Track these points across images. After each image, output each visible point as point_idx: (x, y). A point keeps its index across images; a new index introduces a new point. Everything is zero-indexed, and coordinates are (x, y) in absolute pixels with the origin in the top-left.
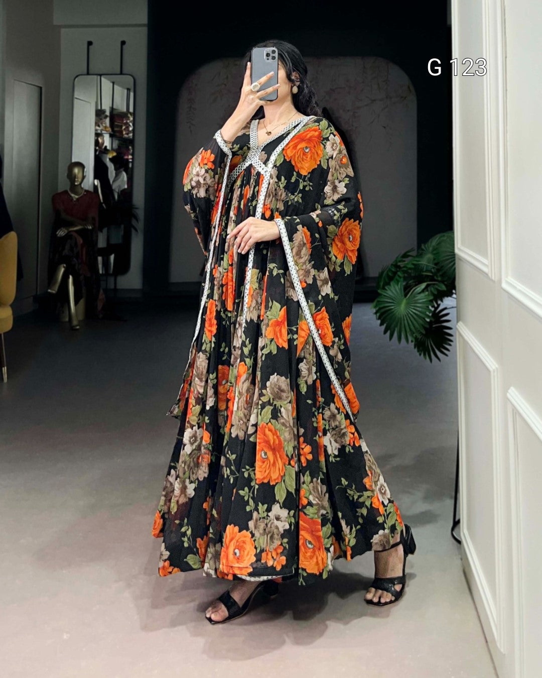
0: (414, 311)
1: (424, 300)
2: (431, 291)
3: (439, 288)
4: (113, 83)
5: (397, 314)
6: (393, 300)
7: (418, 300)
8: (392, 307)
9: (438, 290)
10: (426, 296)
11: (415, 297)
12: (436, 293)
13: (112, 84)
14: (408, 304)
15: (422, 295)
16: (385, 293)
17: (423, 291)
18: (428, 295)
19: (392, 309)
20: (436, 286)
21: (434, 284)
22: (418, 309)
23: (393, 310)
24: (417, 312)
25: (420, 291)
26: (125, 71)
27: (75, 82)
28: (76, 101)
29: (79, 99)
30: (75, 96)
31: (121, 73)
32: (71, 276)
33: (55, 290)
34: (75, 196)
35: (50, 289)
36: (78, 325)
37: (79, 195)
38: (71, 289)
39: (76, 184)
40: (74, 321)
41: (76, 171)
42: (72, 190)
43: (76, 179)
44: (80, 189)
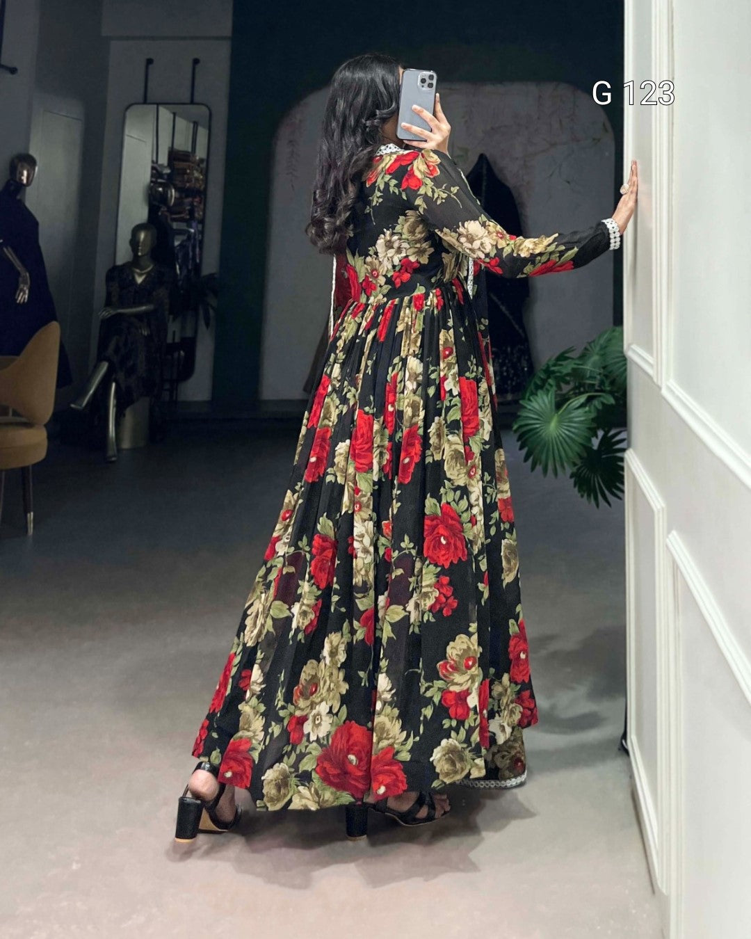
0: (567, 432)
1: (582, 419)
2: (595, 406)
3: (605, 401)
4: (175, 114)
5: (543, 435)
6: (539, 415)
7: (573, 417)
8: (538, 426)
9: (603, 404)
10: (586, 412)
11: (570, 413)
12: (600, 407)
13: (172, 116)
14: (560, 422)
15: (580, 411)
16: (530, 405)
17: (582, 406)
18: (590, 411)
19: (537, 428)
20: (602, 399)
21: (600, 396)
22: (573, 430)
23: (538, 430)
24: (571, 435)
25: (577, 405)
26: (197, 99)
27: (128, 113)
28: (127, 139)
29: (131, 137)
30: (127, 131)
31: (192, 102)
32: (114, 385)
33: (81, 406)
34: (138, 271)
35: (74, 403)
36: (114, 456)
37: (145, 269)
38: (112, 402)
39: (140, 254)
40: (112, 450)
41: (142, 236)
42: (136, 262)
43: (140, 248)
44: (145, 261)
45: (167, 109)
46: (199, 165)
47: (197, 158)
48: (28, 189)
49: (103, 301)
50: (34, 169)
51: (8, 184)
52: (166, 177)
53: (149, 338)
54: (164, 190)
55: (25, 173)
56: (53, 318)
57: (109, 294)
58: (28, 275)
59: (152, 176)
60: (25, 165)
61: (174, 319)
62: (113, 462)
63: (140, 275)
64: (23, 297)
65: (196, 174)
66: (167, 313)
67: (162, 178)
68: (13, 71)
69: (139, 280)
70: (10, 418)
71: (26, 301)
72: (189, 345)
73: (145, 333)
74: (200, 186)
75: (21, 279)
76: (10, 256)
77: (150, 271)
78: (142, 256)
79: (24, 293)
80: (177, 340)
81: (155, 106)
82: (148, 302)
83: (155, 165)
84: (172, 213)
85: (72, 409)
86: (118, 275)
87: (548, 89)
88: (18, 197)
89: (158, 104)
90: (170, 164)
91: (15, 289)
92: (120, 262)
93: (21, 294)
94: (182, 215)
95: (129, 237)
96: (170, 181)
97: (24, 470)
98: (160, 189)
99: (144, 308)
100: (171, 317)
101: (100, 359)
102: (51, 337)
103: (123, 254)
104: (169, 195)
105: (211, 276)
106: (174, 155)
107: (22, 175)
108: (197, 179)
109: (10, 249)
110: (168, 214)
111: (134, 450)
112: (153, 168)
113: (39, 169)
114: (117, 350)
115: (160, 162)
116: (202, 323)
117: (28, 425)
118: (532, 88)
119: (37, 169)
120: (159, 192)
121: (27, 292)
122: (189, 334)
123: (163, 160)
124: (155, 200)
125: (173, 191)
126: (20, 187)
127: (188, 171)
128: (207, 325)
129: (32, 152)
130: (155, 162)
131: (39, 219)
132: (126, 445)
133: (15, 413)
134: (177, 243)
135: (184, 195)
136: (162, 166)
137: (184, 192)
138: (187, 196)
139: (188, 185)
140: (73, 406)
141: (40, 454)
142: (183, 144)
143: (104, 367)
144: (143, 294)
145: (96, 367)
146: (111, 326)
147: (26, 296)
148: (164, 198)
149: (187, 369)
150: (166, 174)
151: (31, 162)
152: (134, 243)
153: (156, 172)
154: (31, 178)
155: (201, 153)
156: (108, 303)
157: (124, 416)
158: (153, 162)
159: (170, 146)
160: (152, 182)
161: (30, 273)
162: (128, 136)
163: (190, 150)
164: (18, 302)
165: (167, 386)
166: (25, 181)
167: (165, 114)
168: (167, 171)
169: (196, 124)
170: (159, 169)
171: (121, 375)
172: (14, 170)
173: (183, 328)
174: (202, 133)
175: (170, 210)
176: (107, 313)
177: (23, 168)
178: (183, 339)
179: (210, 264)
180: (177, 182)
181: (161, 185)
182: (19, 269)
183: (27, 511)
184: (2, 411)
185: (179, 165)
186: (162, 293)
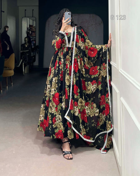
4: (30, 19)
27: (23, 19)
30: (22, 22)
31: (33, 17)
33: (19, 66)
38: (23, 66)
40: (24, 73)
41: (26, 39)
42: (25, 43)
44: (27, 43)
46: (34, 27)
51: (4, 31)
53: (28, 56)
55: (7, 29)
58: (9, 45)
62: (24, 75)
64: (8, 49)
65: (34, 29)
66: (31, 51)
68: (4, 12)
69: (26, 46)
70: (8, 69)
72: (35, 56)
73: (28, 55)
74: (35, 31)
75: (7, 46)
76: (6, 43)
77: (28, 45)
82: (28, 50)
86: (23, 45)
87: (91, 15)
89: (27, 17)
90: (29, 27)
91: (7, 48)
92: (23, 43)
94: (32, 36)
97: (11, 77)
101: (21, 59)
102: (13, 56)
103: (23, 42)
105: (37, 46)
109: (5, 41)
111: (27, 73)
114: (23, 57)
117: (11, 70)
118: (89, 15)
122: (34, 55)
123: (28, 26)
124: (28, 33)
128: (37, 53)
129: (8, 26)
132: (26, 72)
137: (32, 32)
140: (17, 66)
141: (13, 74)
142: (31, 24)
143: (22, 60)
144: (27, 49)
145: (20, 60)
146: (22, 54)
148: (29, 33)
149: (34, 60)
151: (8, 27)
152: (25, 40)
153: (28, 29)
155: (34, 25)
156: (22, 50)
157: (25, 68)
159: (29, 24)
165: (32, 63)
167: (28, 19)
169: (33, 20)
171: (24, 62)
172: (5, 28)
173: (33, 54)
174: (34, 22)
176: (21, 52)
178: (34, 56)
179: (37, 44)
180: (31, 30)
183: (11, 83)
184: (6, 67)
185: (31, 27)
186: (30, 48)
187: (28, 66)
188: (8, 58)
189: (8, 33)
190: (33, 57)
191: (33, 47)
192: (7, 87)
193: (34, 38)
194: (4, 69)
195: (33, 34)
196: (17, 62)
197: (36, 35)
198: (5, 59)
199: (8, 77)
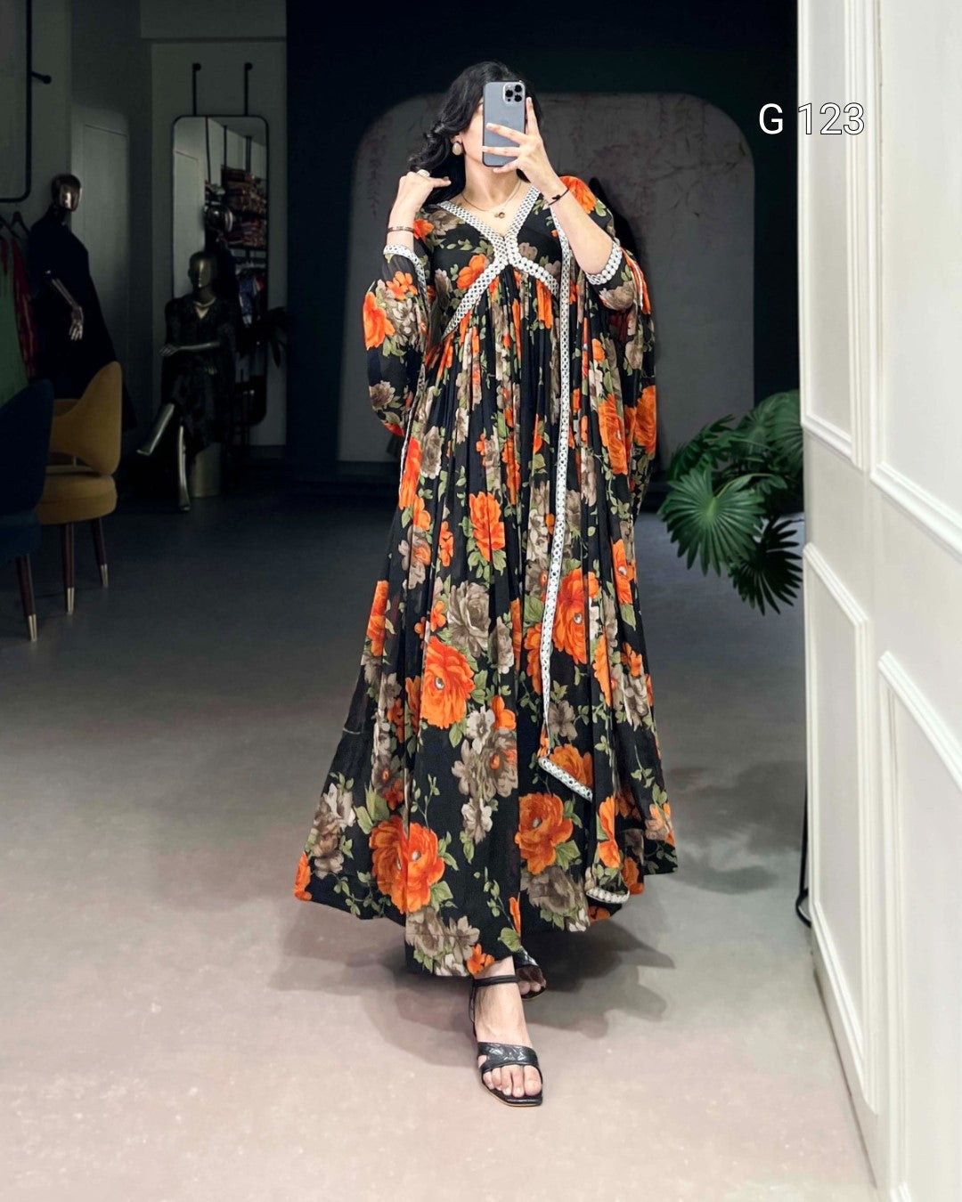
1: (747, 503)
2: (761, 489)
4: (225, 128)
13: (222, 129)
17: (746, 487)
26: (251, 111)
27: (176, 127)
28: (176, 157)
29: (182, 154)
30: (176, 149)
31: (246, 114)
32: (182, 429)
33: (148, 451)
34: (199, 304)
35: (140, 449)
36: (187, 506)
37: (207, 302)
38: (181, 448)
39: (200, 285)
40: (184, 499)
41: (202, 266)
42: (196, 295)
43: (200, 279)
44: (207, 294)
45: (218, 122)
46: (255, 186)
47: (253, 177)
48: (73, 214)
49: (163, 337)
50: (78, 193)
51: (51, 210)
52: (220, 199)
53: (215, 378)
54: (220, 214)
55: (69, 196)
56: (113, 358)
57: (169, 329)
58: (80, 309)
59: (207, 197)
60: (69, 187)
61: (242, 356)
62: (187, 512)
63: (203, 309)
64: (77, 333)
65: (253, 196)
66: (234, 349)
67: (216, 200)
68: (47, 80)
69: (202, 314)
70: (75, 466)
71: (81, 337)
72: (260, 383)
73: (212, 372)
74: (258, 210)
75: (73, 315)
76: (60, 289)
77: (214, 304)
78: (202, 288)
79: (78, 330)
80: (246, 379)
81: (204, 119)
82: (211, 340)
83: (209, 186)
84: (229, 240)
85: (139, 455)
86: (179, 309)
88: (63, 224)
89: (207, 116)
90: (224, 184)
91: (68, 324)
92: (178, 294)
93: (75, 330)
94: (240, 241)
95: (187, 267)
96: (225, 204)
97: (94, 523)
98: (217, 213)
99: (208, 345)
100: (238, 354)
101: (166, 400)
102: (111, 380)
103: (182, 285)
104: (226, 219)
105: (278, 311)
106: (227, 174)
107: (65, 198)
108: (254, 201)
109: (58, 281)
110: (224, 240)
111: (206, 499)
112: (207, 189)
113: (83, 193)
114: (183, 391)
115: (213, 182)
116: (272, 362)
117: (95, 474)
119: (81, 190)
120: (215, 215)
121: (81, 327)
122: (257, 372)
123: (217, 179)
124: (211, 225)
125: (231, 215)
126: (64, 212)
127: (244, 192)
128: (278, 362)
129: (75, 173)
130: (208, 182)
131: (87, 246)
132: (198, 494)
133: (80, 462)
134: (238, 272)
135: (241, 219)
136: (215, 186)
137: (244, 216)
138: (245, 221)
139: (245, 207)
140: (139, 451)
141: (110, 506)
142: (236, 163)
143: (170, 410)
144: (205, 330)
145: (161, 410)
147: (81, 332)
148: (220, 222)
149: (258, 412)
150: (221, 195)
151: (74, 183)
152: (194, 273)
153: (211, 195)
154: (75, 202)
155: (257, 171)
156: (170, 340)
157: (195, 462)
158: (206, 183)
159: (223, 163)
160: (206, 204)
161: (83, 308)
162: (178, 152)
163: (244, 168)
164: (72, 338)
165: (238, 429)
166: (69, 205)
167: (215, 127)
168: (221, 192)
169: (249, 138)
170: (212, 189)
171: (189, 419)
172: (56, 193)
173: (251, 366)
174: (258, 151)
175: (228, 236)
176: (169, 351)
177: (66, 192)
178: (253, 378)
179: (277, 299)
180: (232, 205)
181: (217, 208)
182: (71, 303)
183: (100, 563)
184: (66, 459)
185: (234, 185)
186: (227, 328)
187: (212, 452)
188: (78, 395)
189: (79, 226)
190: (248, 386)
191: (248, 319)
192: (71, 592)
193: (256, 260)
194: (50, 469)
195: (250, 228)
196: (135, 422)
197: (267, 237)
198: (58, 402)
199: (77, 523)
